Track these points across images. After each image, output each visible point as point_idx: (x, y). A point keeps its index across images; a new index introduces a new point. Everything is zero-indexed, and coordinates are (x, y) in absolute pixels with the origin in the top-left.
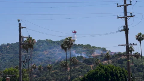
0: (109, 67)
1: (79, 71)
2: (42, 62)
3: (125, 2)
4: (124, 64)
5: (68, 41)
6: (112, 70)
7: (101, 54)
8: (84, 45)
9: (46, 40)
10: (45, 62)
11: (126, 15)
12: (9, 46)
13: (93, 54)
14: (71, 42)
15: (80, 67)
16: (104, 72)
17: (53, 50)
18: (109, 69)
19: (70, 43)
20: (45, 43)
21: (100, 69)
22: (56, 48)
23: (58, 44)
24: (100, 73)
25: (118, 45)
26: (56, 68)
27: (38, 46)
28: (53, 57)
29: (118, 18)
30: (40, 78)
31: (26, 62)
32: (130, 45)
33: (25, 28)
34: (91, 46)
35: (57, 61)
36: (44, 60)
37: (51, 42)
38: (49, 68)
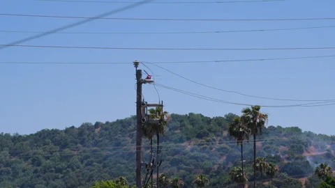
2: (179, 169)
7: (325, 152)
8: (284, 129)
9: (191, 114)
10: (185, 169)
12: (99, 129)
13: (306, 150)
14: (258, 121)
17: (208, 138)
19: (255, 121)
20: (186, 123)
22: (213, 134)
23: (220, 124)
27: (170, 130)
28: (207, 156)
34: (303, 131)
35: (216, 167)
36: (185, 164)
37: (203, 120)
38: (200, 184)
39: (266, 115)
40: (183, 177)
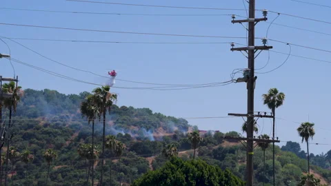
0: (196, 166)
1: (121, 171)
2: (31, 143)
3: (252, 13)
4: (228, 160)
5: (101, 96)
6: (203, 173)
7: (173, 134)
8: (135, 110)
9: (46, 90)
10: (37, 144)
11: (253, 45)
13: (155, 131)
14: (107, 100)
15: (124, 160)
16: (183, 177)
18: (196, 169)
19: (105, 100)
20: (41, 98)
21: (172, 169)
22: (67, 111)
23: (74, 102)
24: (172, 178)
25: (229, 114)
26: (65, 160)
27: (25, 104)
28: (60, 132)
29: (232, 49)
30: (23, 181)
32: (256, 116)
33: (8, 56)
34: (153, 113)
35: (67, 143)
36: (37, 139)
37: (58, 97)
38: (49, 159)
39: (116, 95)
40: (35, 151)
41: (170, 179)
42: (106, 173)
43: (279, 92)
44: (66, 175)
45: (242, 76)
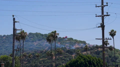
0: (88, 57)
1: (63, 60)
2: (32, 51)
3: (102, 3)
4: (101, 55)
5: (53, 34)
6: (90, 59)
7: (81, 46)
9: (36, 33)
10: (34, 51)
11: (103, 14)
12: (5, 37)
13: (75, 46)
15: (64, 56)
16: (84, 61)
17: (42, 41)
18: (88, 58)
19: (55, 36)
20: (35, 36)
21: (80, 59)
22: (44, 40)
25: (96, 39)
26: (44, 56)
27: (29, 38)
28: (42, 47)
29: (96, 16)
30: (30, 64)
31: (19, 50)
32: (105, 39)
33: (18, 22)
34: (74, 39)
35: (44, 51)
37: (41, 35)
38: (38, 56)
39: (59, 34)
40: (33, 54)
41: (79, 62)
42: (58, 61)
43: (114, 31)
44: (44, 62)
45: (100, 25)
